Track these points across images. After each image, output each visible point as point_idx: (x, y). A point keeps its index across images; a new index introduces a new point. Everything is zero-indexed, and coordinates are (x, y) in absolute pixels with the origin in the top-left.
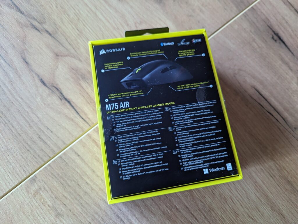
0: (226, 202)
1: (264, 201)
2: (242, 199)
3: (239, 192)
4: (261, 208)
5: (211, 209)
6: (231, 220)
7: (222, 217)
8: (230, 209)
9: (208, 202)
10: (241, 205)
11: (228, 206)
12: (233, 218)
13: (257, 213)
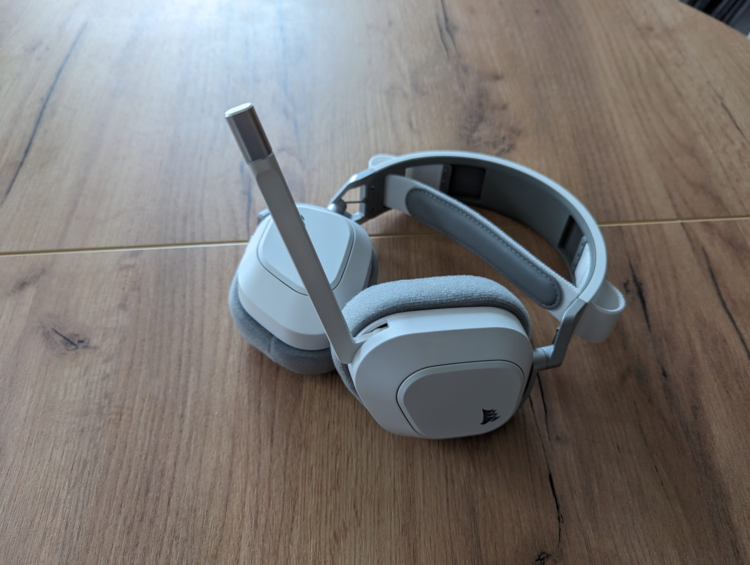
0: (337, 455)
1: (401, 505)
2: (365, 470)
3: (370, 456)
4: (386, 509)
5: (305, 445)
6: (321, 487)
7: (310, 470)
8: (334, 469)
9: (309, 433)
10: (356, 479)
11: (334, 462)
12: (327, 485)
13: (372, 512)
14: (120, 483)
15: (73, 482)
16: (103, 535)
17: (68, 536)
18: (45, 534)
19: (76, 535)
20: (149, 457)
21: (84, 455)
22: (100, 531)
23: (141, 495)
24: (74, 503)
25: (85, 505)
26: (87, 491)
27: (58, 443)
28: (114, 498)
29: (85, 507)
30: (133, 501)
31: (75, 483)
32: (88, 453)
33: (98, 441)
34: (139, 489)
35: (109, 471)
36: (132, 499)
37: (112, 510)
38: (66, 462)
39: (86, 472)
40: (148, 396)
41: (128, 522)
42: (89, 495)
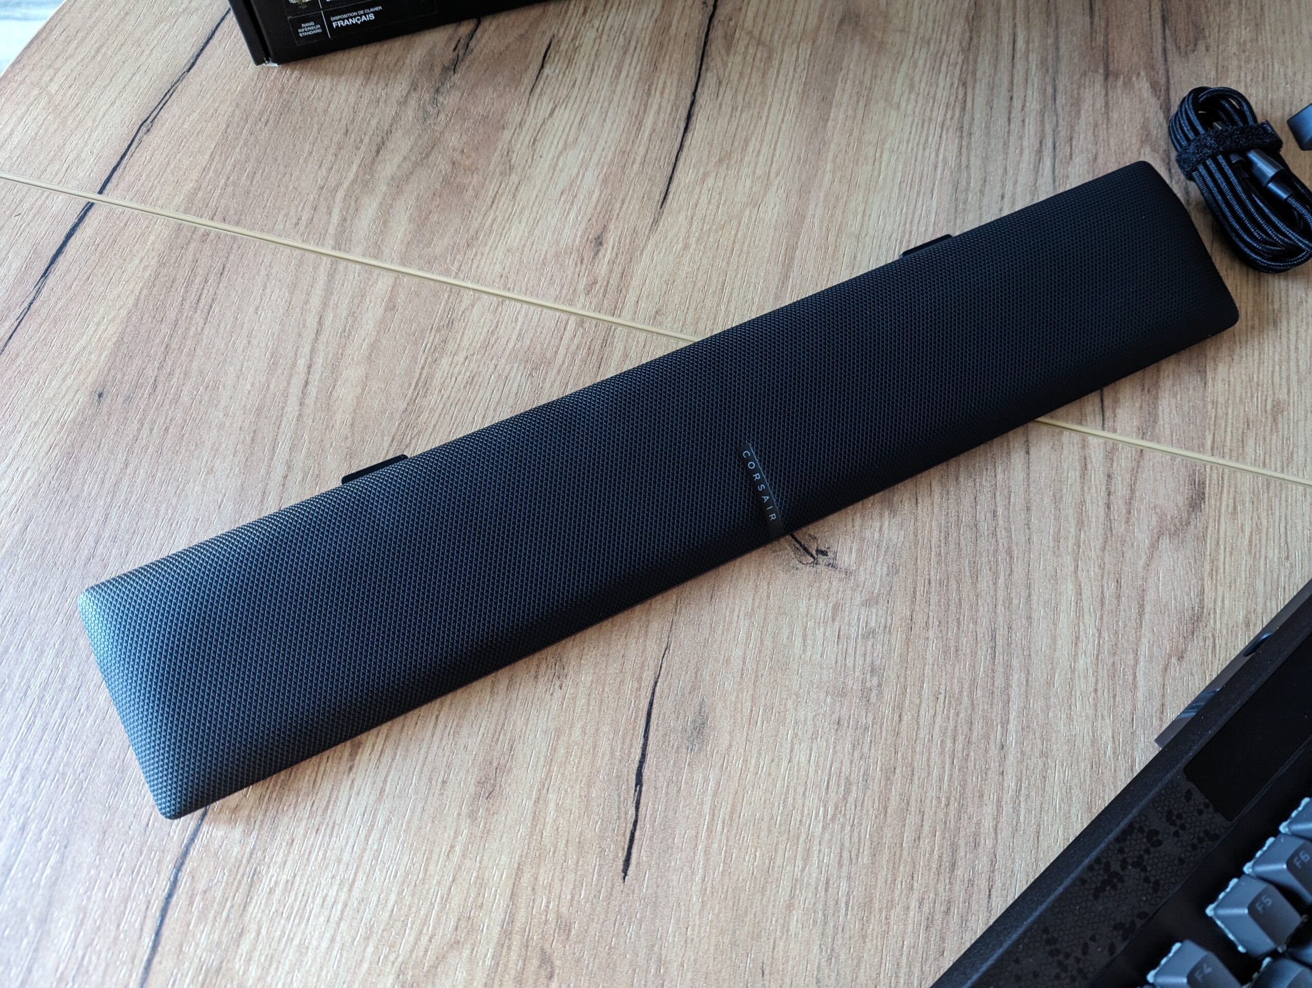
14: (908, 836)
15: (830, 811)
16: (886, 919)
17: (831, 903)
18: (793, 888)
19: (843, 905)
20: (951, 804)
21: (845, 770)
22: (881, 910)
23: (943, 867)
24: (836, 848)
25: (854, 858)
26: (856, 834)
27: (800, 733)
28: (900, 860)
29: (854, 861)
30: (932, 874)
31: (834, 816)
32: (851, 768)
33: (866, 750)
34: (940, 857)
35: (889, 810)
36: (929, 870)
37: (899, 880)
38: (816, 771)
39: (851, 799)
40: (943, 692)
41: (926, 909)
42: (859, 842)
